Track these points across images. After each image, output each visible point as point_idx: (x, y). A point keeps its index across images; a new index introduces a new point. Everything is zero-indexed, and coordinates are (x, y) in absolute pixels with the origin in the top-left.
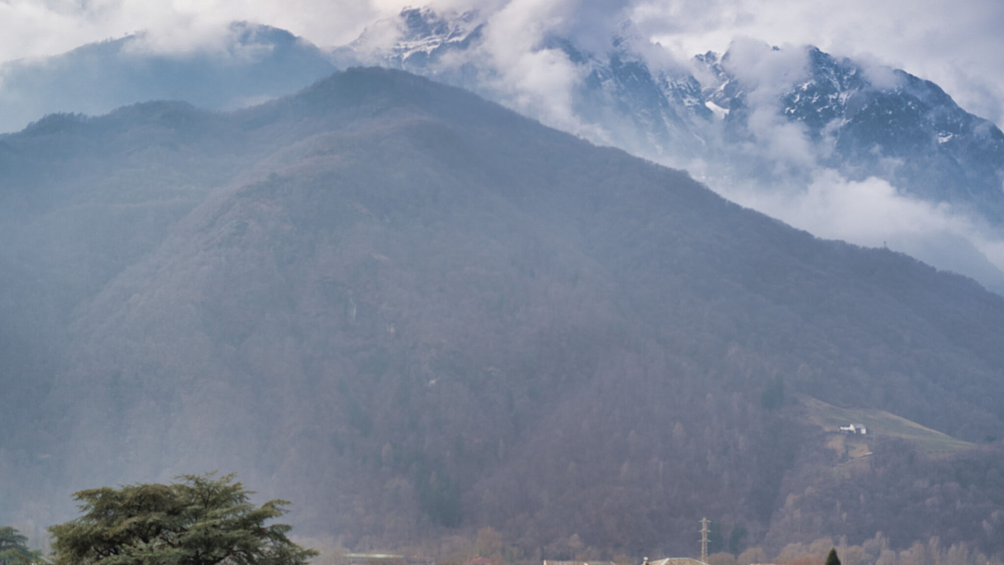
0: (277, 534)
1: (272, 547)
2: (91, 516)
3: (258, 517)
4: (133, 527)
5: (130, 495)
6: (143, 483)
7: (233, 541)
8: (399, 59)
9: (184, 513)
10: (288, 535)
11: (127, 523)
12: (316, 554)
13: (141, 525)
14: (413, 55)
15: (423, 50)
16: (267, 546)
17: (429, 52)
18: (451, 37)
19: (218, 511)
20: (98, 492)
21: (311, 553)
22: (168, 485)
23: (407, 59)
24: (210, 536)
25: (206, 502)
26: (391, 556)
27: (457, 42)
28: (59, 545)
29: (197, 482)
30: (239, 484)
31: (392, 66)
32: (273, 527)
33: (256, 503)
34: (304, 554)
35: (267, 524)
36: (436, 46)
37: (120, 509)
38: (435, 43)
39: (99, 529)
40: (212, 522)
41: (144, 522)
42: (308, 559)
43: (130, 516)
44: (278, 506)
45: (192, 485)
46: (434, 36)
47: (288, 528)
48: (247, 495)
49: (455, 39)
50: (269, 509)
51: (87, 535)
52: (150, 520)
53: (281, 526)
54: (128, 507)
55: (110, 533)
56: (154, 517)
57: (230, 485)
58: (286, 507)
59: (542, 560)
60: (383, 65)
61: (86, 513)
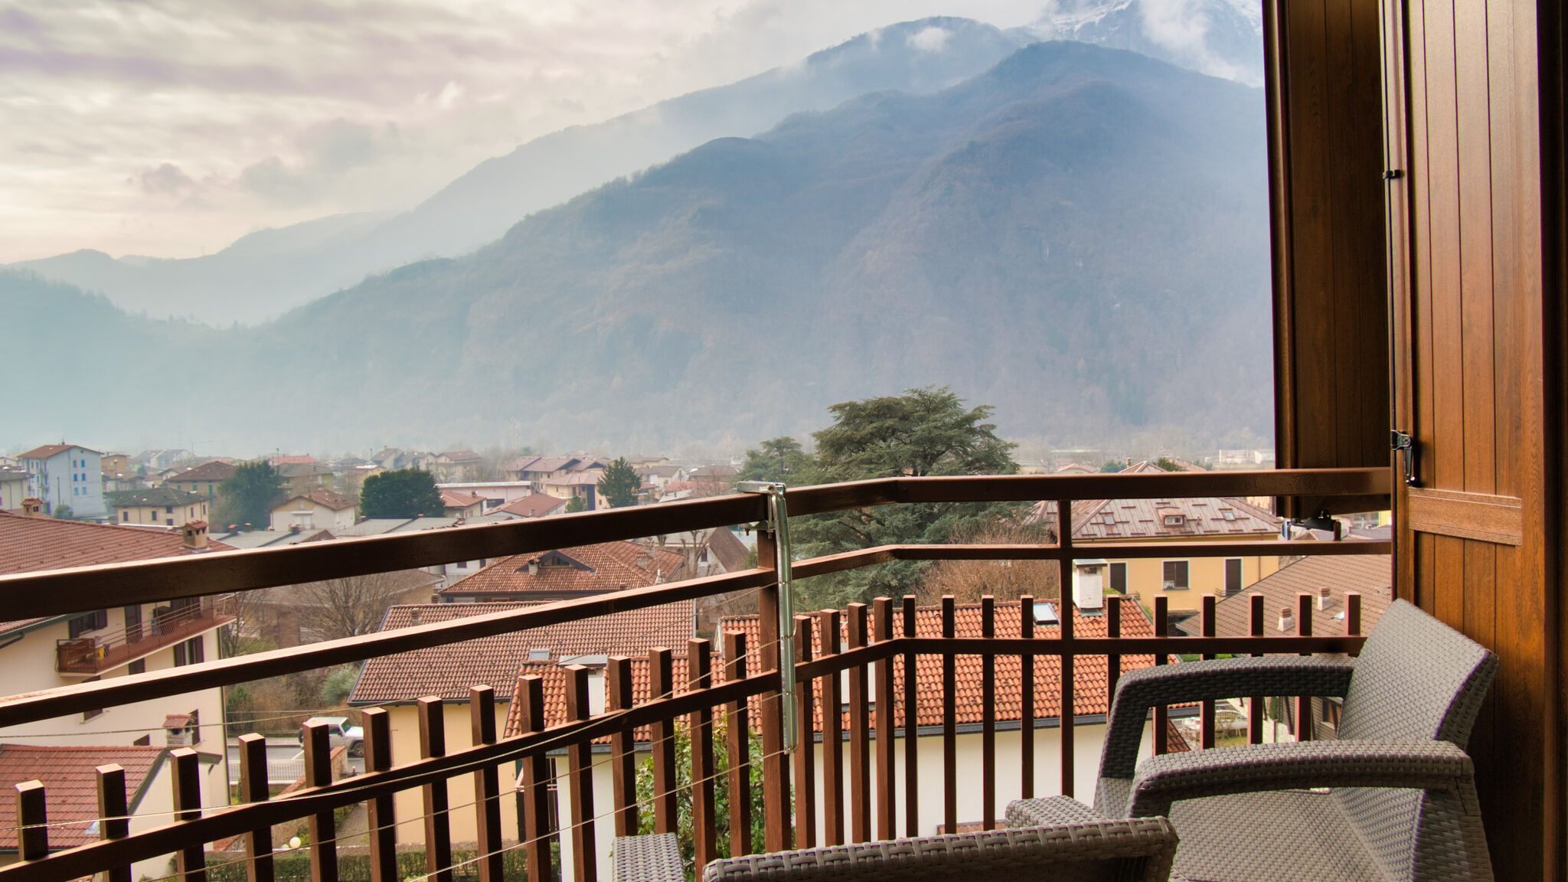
0: (985, 432)
1: (982, 442)
2: (842, 424)
3: (970, 419)
4: (874, 430)
5: (870, 406)
6: (879, 397)
7: (950, 438)
8: (1071, 31)
9: (911, 418)
10: (993, 432)
11: (870, 428)
12: (1016, 446)
13: (879, 429)
14: (1084, 26)
15: (1092, 20)
16: (978, 442)
17: (1097, 22)
18: (1115, 6)
19: (937, 416)
20: (846, 405)
21: (1012, 446)
22: (898, 397)
23: (1078, 31)
24: (933, 435)
25: (928, 410)
26: (1089, 451)
27: (1122, 10)
28: (821, 446)
29: (920, 394)
30: (952, 394)
31: (1066, 38)
32: (981, 427)
33: (967, 409)
34: (1007, 446)
35: (977, 424)
36: (1103, 16)
37: (863, 417)
38: (1102, 13)
39: (849, 433)
40: (932, 424)
41: (882, 426)
42: (1010, 450)
43: (871, 422)
44: (985, 410)
45: (916, 396)
46: (1101, 7)
47: (993, 427)
48: (959, 402)
49: (1119, 8)
50: (977, 412)
51: (840, 438)
52: (887, 425)
53: (988, 425)
54: (869, 415)
55: (858, 436)
56: (889, 422)
57: (946, 395)
58: (991, 411)
59: (1218, 449)
60: (1059, 38)
61: (839, 421)
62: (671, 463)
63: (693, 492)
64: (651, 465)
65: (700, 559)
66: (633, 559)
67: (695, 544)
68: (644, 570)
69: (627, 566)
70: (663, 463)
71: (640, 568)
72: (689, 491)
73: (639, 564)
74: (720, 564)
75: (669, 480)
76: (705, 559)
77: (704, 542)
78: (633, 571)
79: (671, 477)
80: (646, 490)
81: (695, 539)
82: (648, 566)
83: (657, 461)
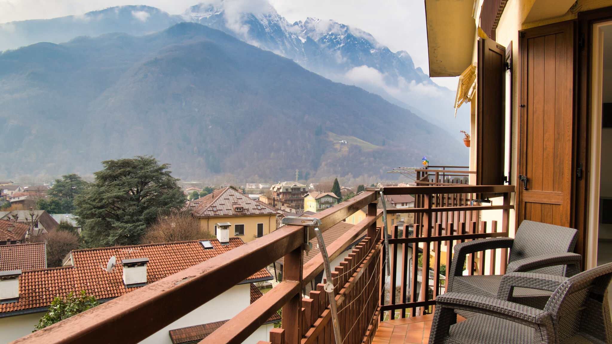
0: (167, 174)
1: (166, 178)
2: (107, 169)
3: (161, 169)
4: (122, 172)
5: (120, 162)
6: (124, 158)
7: (154, 176)
8: (198, 20)
9: (137, 168)
10: (170, 174)
11: (119, 171)
12: (180, 180)
13: (124, 171)
14: (203, 19)
15: (206, 17)
16: (164, 178)
17: (208, 17)
18: (215, 13)
19: (148, 167)
20: (109, 161)
21: (178, 180)
22: (132, 159)
23: (200, 20)
24: (147, 175)
25: (144, 165)
26: (198, 183)
27: (218, 15)
28: (98, 178)
29: (141, 158)
30: (155, 159)
31: (195, 22)
32: (165, 172)
33: (160, 164)
34: (176, 180)
35: (164, 171)
36: (210, 16)
37: (117, 167)
38: (210, 15)
39: (111, 173)
40: (146, 170)
41: (125, 170)
42: (177, 182)
43: (120, 169)
44: (167, 165)
45: (139, 159)
46: (209, 12)
47: (170, 172)
48: (157, 162)
49: (217, 13)
50: (164, 166)
51: (107, 175)
52: (127, 170)
53: (168, 171)
54: (119, 166)
55: (114, 174)
56: (128, 169)
57: (152, 159)
58: (169, 166)
59: (246, 183)
60: (193, 22)
61: (106, 168)
62: (14, 184)
63: (28, 197)
64: (4, 185)
65: (34, 227)
66: (5, 227)
67: (32, 220)
68: (11, 232)
69: (2, 231)
70: (10, 184)
71: (9, 231)
72: (26, 197)
73: (8, 229)
74: (44, 229)
75: (14, 192)
76: (37, 226)
77: (37, 219)
78: (6, 232)
79: (15, 190)
80: (3, 196)
81: (32, 218)
82: (13, 230)
83: (7, 183)
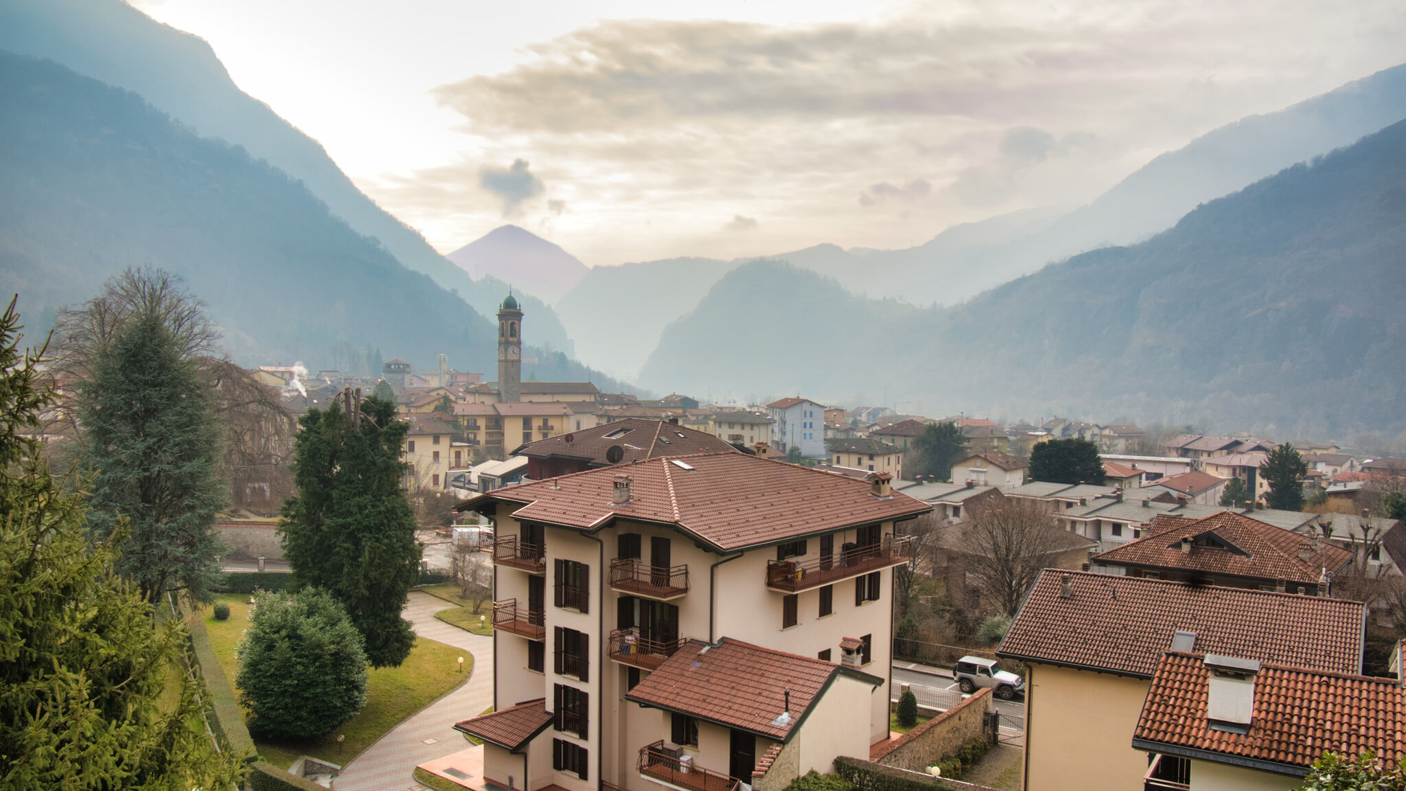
62: (1342, 451)
63: (1366, 484)
64: (1319, 452)
65: (1370, 557)
66: (1293, 549)
67: (1366, 540)
68: (1305, 562)
69: (1286, 556)
70: (1333, 451)
71: (1301, 560)
72: (1361, 483)
73: (1300, 556)
74: (1395, 565)
75: (1339, 469)
76: (1376, 556)
77: (1377, 539)
78: (1293, 562)
79: (1341, 466)
80: (1312, 478)
81: (1366, 535)
82: (1310, 559)
83: (1326, 449)
